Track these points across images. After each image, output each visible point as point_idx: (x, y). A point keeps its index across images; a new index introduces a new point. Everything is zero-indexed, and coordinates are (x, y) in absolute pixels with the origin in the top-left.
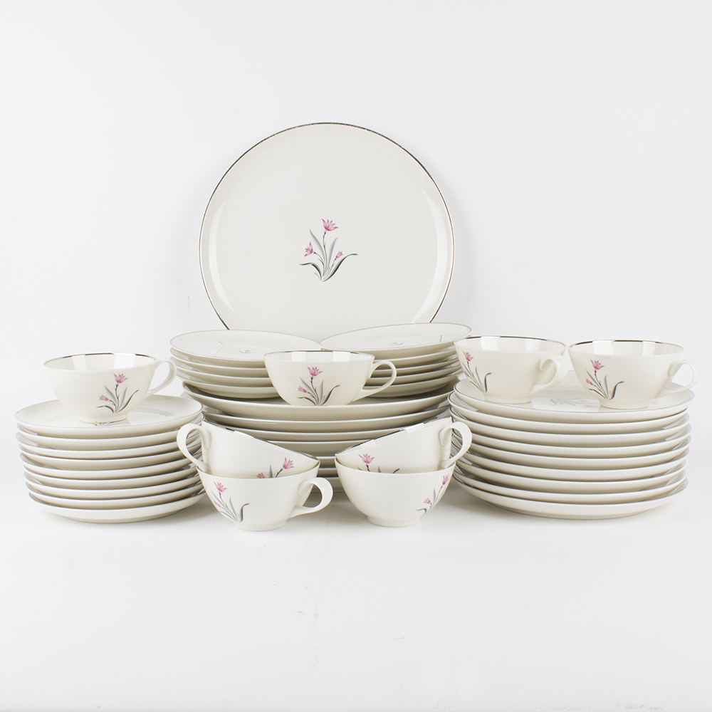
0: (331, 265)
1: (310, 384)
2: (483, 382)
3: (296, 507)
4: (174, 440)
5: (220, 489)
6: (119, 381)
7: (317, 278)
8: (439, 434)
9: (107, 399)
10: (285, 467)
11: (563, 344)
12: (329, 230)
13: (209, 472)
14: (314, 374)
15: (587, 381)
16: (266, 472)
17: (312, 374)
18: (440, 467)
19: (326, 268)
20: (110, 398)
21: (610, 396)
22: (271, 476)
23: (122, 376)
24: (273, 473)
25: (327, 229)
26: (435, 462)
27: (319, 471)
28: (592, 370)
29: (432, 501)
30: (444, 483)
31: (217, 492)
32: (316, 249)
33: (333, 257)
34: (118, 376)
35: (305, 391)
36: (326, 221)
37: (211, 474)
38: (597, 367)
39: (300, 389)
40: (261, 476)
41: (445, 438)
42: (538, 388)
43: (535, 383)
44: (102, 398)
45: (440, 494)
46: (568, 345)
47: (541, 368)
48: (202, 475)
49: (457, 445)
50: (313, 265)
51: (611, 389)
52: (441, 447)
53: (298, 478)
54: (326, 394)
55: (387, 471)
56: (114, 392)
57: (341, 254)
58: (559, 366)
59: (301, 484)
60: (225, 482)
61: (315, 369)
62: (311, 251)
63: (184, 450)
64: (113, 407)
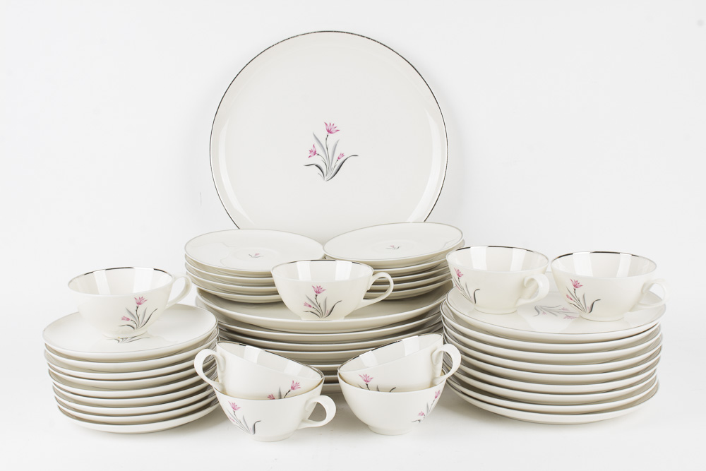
0: (333, 166)
1: (314, 301)
2: (472, 295)
3: (303, 421)
4: (192, 367)
5: (235, 408)
6: (139, 304)
7: (320, 178)
8: (431, 354)
9: (128, 319)
10: (293, 388)
11: (547, 258)
12: (331, 133)
13: (224, 392)
14: (318, 292)
15: (568, 296)
16: (276, 393)
17: (316, 292)
18: (432, 384)
19: (329, 169)
20: (131, 318)
21: (588, 310)
22: (280, 398)
23: (141, 299)
24: (282, 394)
25: (329, 131)
26: (427, 379)
27: (323, 387)
28: (572, 289)
29: (425, 413)
30: (436, 397)
31: (232, 410)
32: (319, 150)
33: (336, 158)
34: (138, 299)
35: (310, 306)
36: (328, 124)
37: (226, 394)
38: (576, 286)
39: (306, 304)
40: (271, 397)
41: (437, 359)
42: (522, 302)
43: (520, 298)
44: (123, 319)
45: (432, 407)
46: (551, 259)
47: (525, 286)
48: (219, 395)
49: (447, 365)
50: (317, 166)
51: (589, 305)
52: (434, 366)
53: (305, 396)
54: (329, 308)
55: (385, 390)
56: (134, 313)
57: (342, 155)
58: (541, 284)
59: (307, 402)
60: (238, 402)
61: (319, 287)
62: (315, 153)
63: (202, 375)
64: (134, 325)
